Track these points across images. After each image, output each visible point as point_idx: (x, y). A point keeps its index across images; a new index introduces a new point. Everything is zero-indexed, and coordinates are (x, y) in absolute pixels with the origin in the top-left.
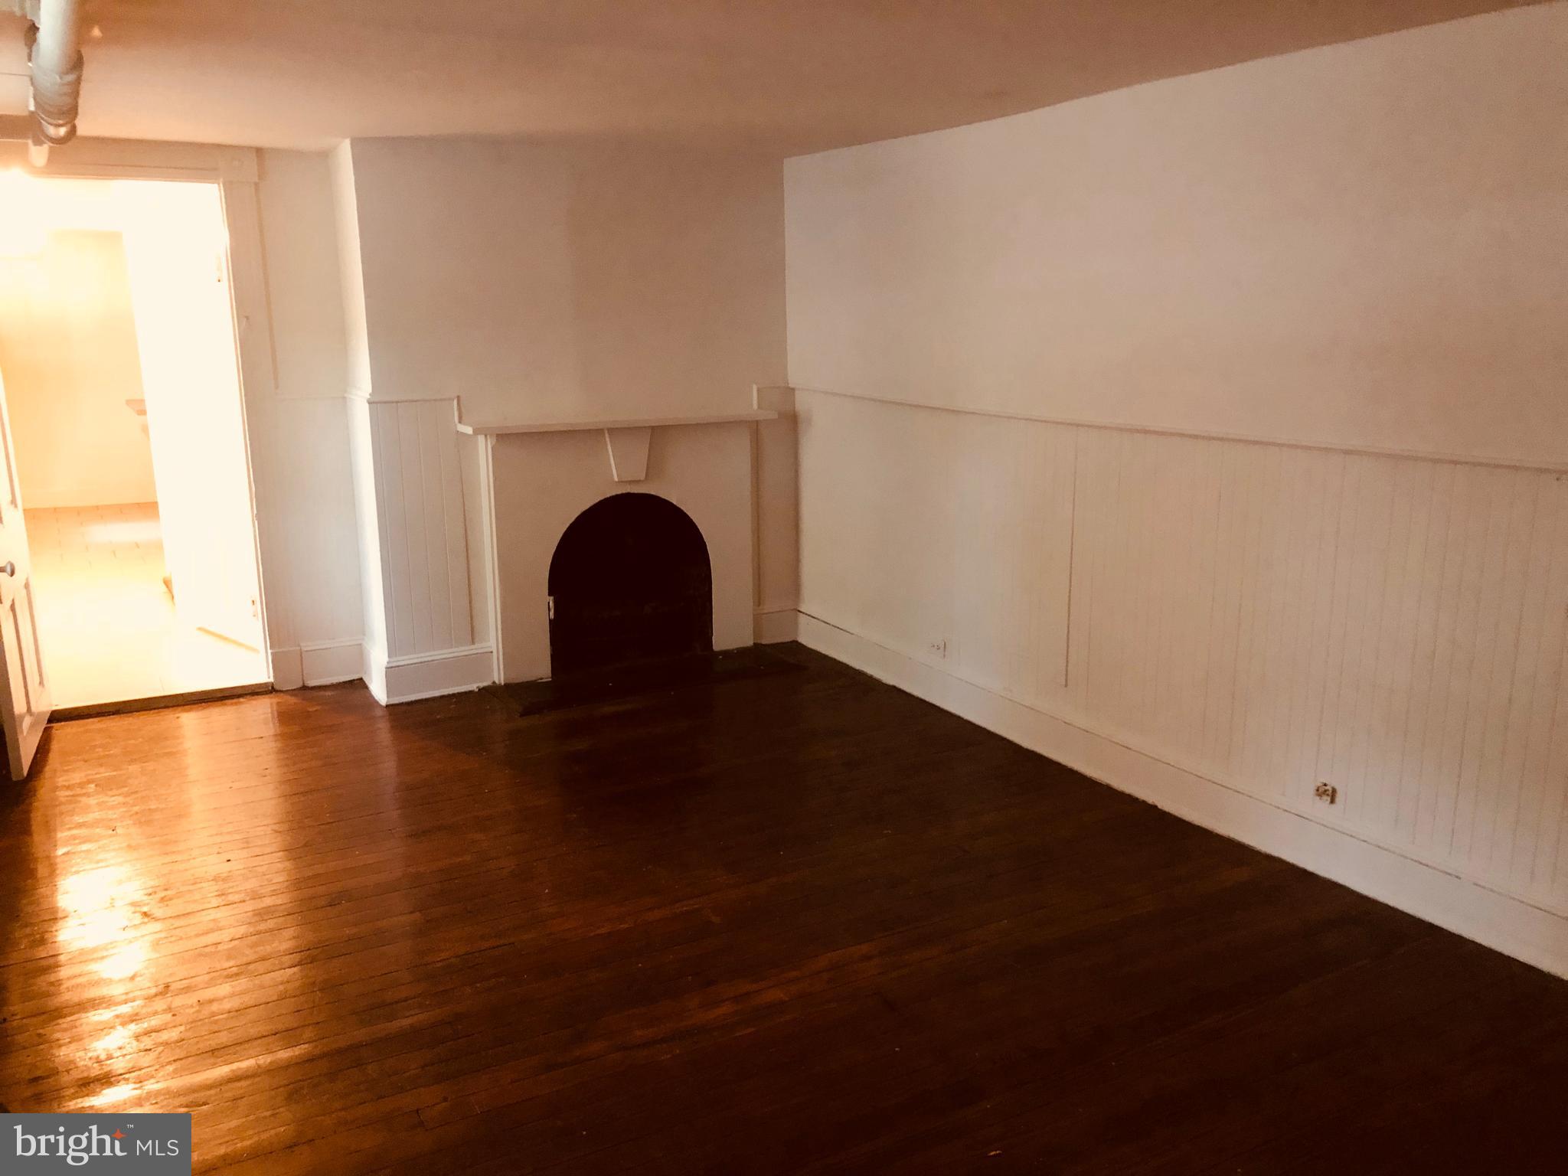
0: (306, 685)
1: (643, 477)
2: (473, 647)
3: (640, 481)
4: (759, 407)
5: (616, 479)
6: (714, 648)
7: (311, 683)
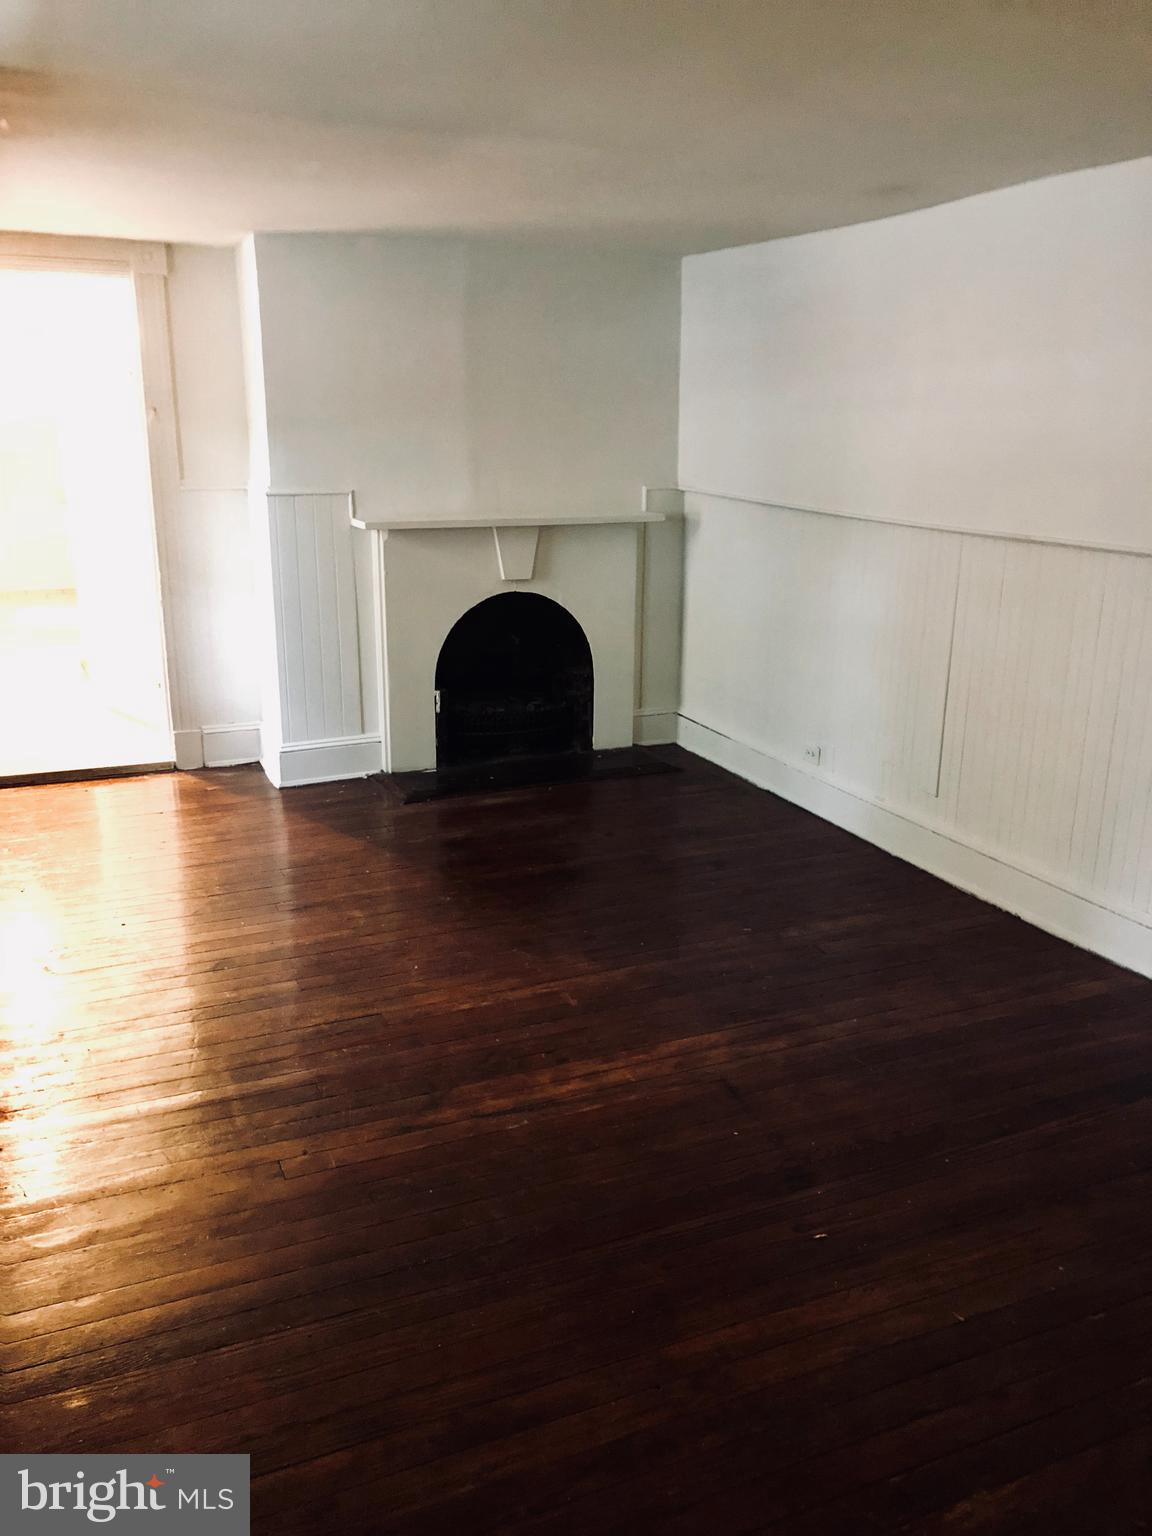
0: (206, 765)
1: (529, 577)
2: (363, 736)
3: (527, 580)
4: (648, 509)
5: (503, 578)
6: (594, 747)
7: (211, 764)
